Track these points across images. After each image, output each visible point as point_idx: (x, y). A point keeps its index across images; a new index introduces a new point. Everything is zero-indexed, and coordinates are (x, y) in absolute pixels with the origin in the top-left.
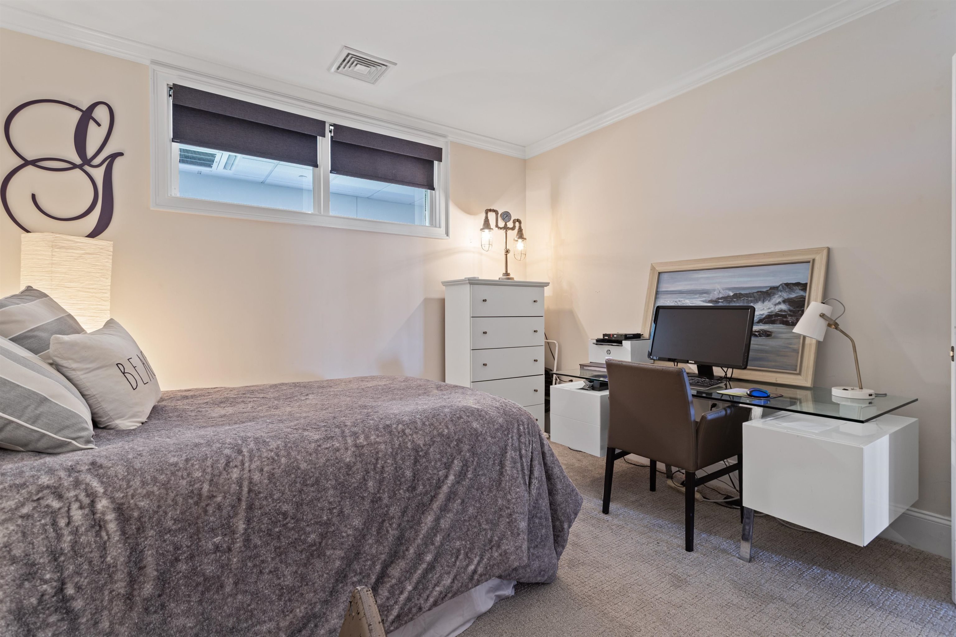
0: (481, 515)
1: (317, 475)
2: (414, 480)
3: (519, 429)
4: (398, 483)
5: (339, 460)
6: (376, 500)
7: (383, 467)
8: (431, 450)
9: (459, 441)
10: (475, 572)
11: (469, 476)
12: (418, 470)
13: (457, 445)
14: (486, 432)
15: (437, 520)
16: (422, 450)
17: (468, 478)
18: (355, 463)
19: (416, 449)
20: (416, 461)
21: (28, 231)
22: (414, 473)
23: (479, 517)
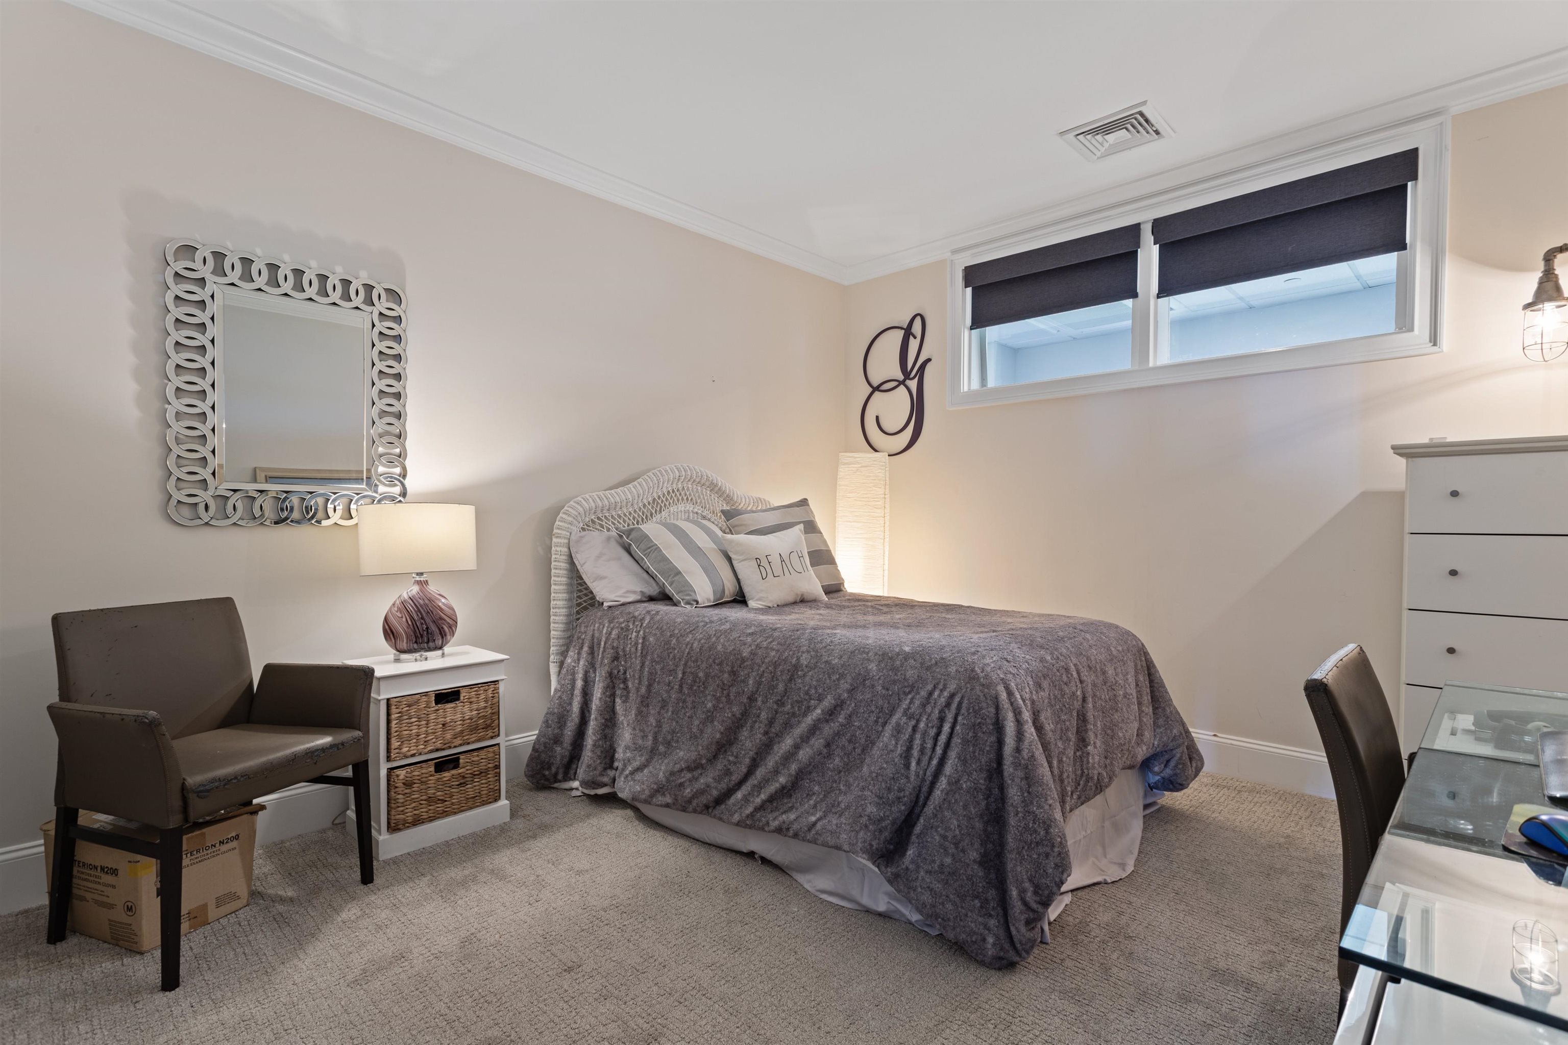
0: (845, 772)
1: (723, 658)
2: (784, 696)
3: (931, 694)
4: (771, 692)
5: (740, 652)
6: (752, 699)
7: (763, 672)
8: (810, 673)
9: (842, 676)
10: (814, 824)
11: (840, 720)
12: (791, 688)
13: (838, 680)
14: (879, 678)
15: (797, 747)
16: (802, 670)
17: (838, 722)
18: (748, 659)
19: (797, 667)
20: (790, 680)
21: (876, 451)
22: (786, 689)
23: (842, 773)
